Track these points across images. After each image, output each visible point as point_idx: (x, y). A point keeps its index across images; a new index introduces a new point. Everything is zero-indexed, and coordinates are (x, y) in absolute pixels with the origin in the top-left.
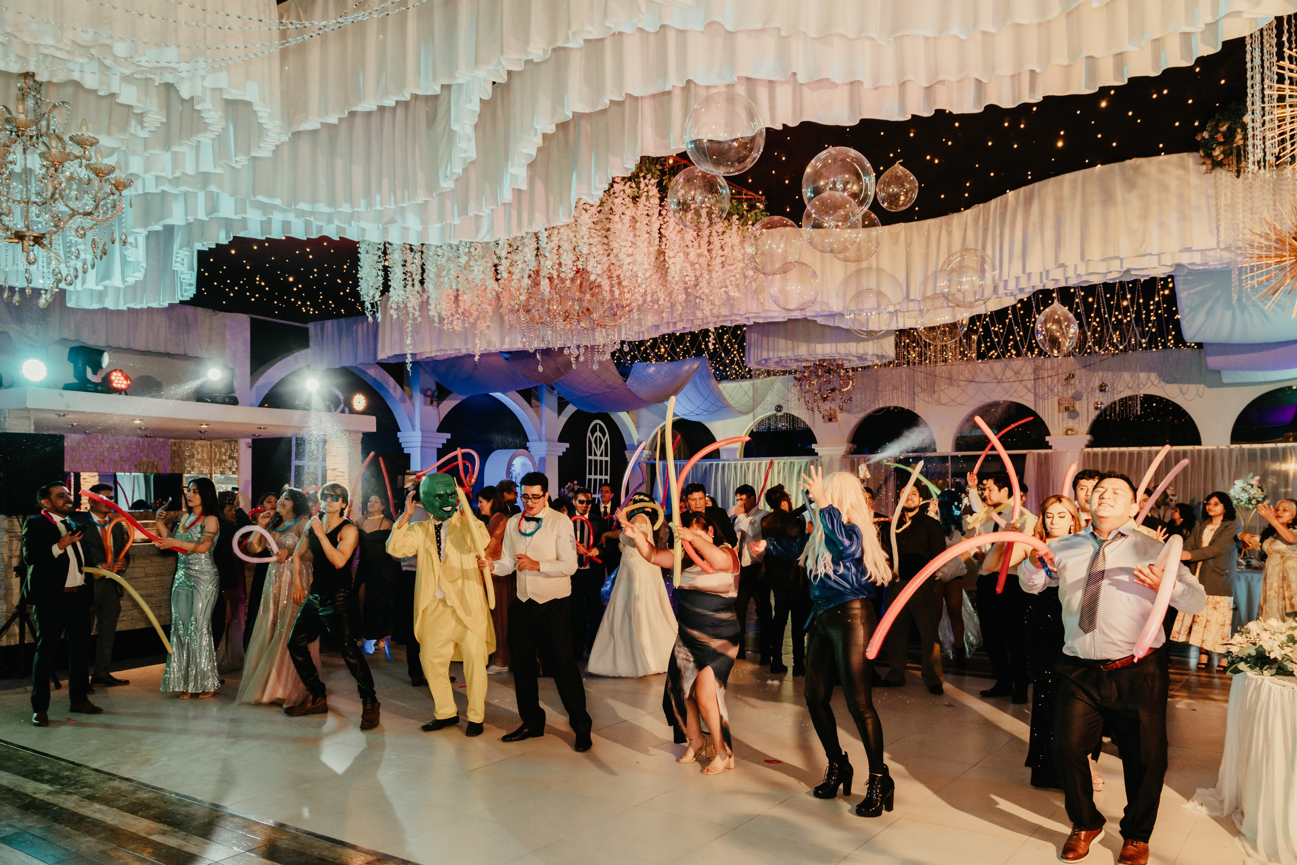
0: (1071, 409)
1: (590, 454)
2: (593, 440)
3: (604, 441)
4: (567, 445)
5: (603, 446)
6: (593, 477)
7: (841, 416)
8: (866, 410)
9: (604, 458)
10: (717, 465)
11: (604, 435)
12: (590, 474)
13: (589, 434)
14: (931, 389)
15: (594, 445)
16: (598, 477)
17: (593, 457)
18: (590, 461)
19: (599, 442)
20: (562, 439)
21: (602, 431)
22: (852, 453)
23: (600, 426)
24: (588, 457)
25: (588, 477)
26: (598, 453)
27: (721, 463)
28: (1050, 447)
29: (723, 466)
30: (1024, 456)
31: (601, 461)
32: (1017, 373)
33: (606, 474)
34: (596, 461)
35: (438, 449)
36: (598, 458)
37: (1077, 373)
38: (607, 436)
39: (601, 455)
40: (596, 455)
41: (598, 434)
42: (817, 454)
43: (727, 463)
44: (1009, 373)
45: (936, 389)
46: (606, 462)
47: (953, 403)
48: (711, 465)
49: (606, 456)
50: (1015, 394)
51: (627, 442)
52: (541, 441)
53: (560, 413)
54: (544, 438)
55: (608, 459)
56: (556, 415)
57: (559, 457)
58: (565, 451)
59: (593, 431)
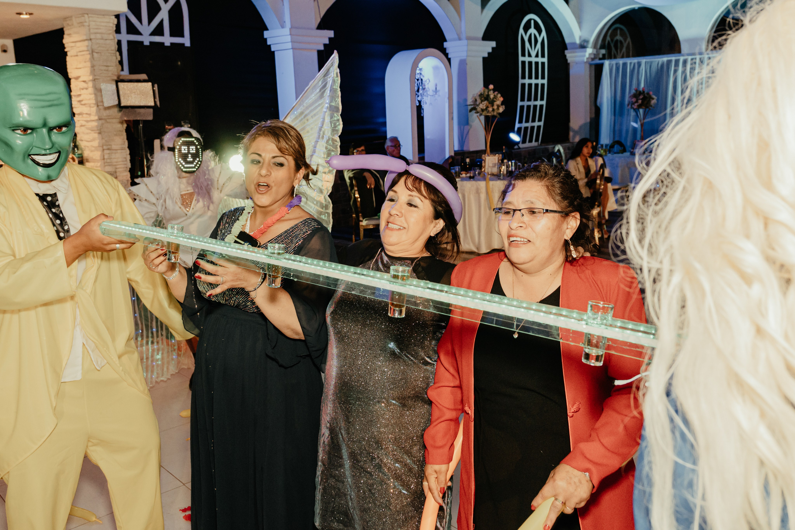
1: (523, 55)
2: (526, 38)
3: (540, 40)
4: (493, 44)
5: (539, 46)
6: (527, 81)
9: (540, 60)
10: (677, 62)
11: (540, 32)
12: (523, 77)
13: (521, 31)
15: (527, 44)
16: (533, 81)
17: (527, 59)
18: (523, 63)
19: (533, 41)
20: (486, 37)
21: (537, 27)
23: (536, 22)
24: (521, 59)
25: (521, 81)
26: (533, 53)
27: (682, 59)
29: (685, 62)
31: (537, 63)
33: (543, 78)
34: (530, 63)
35: (319, 52)
36: (533, 59)
38: (544, 33)
39: (537, 56)
40: (530, 55)
41: (532, 31)
43: (690, 58)
46: (543, 64)
48: (669, 62)
49: (543, 56)
51: (567, 40)
52: (460, 40)
53: (483, 6)
54: (463, 36)
55: (545, 60)
56: (479, 7)
57: (484, 59)
58: (490, 50)
59: (527, 27)
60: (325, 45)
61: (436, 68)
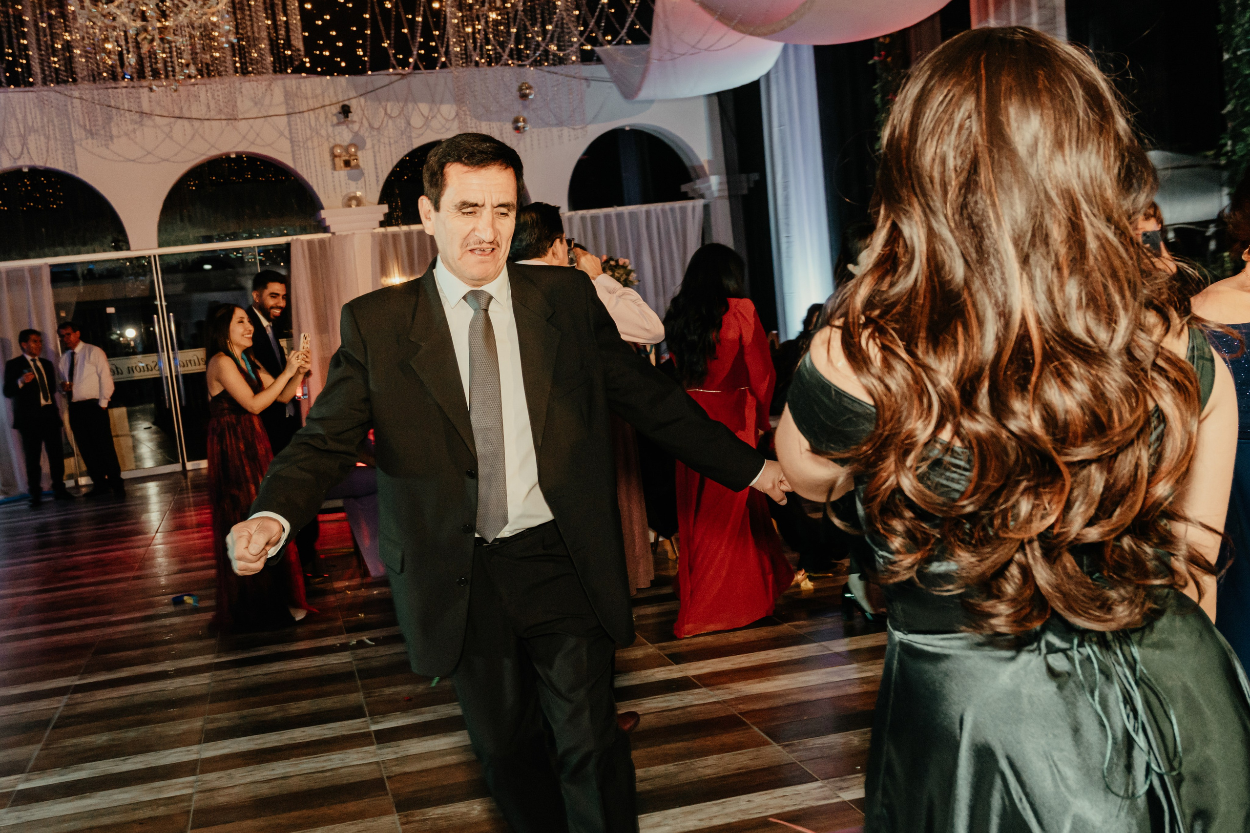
0: (353, 163)
28: (328, 229)
30: (290, 245)
32: (258, 103)
45: (115, 131)
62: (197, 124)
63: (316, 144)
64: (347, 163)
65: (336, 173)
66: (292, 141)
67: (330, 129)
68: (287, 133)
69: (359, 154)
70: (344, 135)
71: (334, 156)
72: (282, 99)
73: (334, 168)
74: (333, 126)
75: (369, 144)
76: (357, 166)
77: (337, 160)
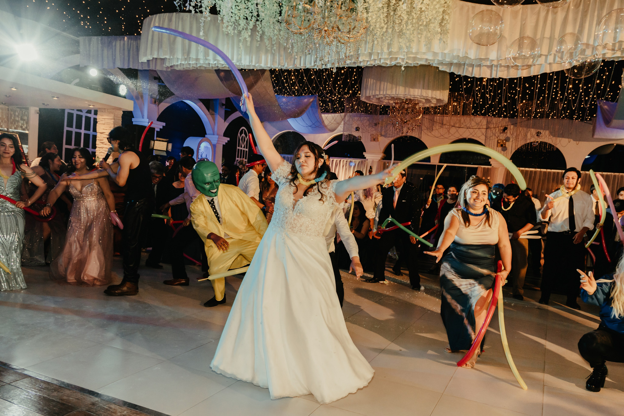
0: (504, 145)
1: (239, 146)
2: (240, 138)
3: (246, 140)
4: (228, 139)
5: (245, 143)
6: (239, 159)
7: (380, 138)
8: (394, 136)
9: (245, 149)
11: (246, 136)
12: (238, 157)
13: (239, 134)
14: (431, 129)
15: (241, 141)
17: (240, 148)
18: (239, 149)
19: (243, 140)
20: (225, 135)
21: (246, 134)
22: (383, 159)
23: (245, 130)
24: (238, 148)
25: (237, 159)
26: (243, 146)
28: (491, 165)
30: (477, 168)
31: (244, 151)
32: (478, 124)
34: (241, 150)
35: (157, 132)
36: (243, 149)
37: (509, 127)
38: (248, 137)
39: (244, 148)
40: (241, 147)
41: (243, 135)
42: (365, 158)
44: (473, 124)
45: (434, 128)
46: (246, 151)
47: (442, 137)
49: (247, 148)
50: (475, 136)
52: (214, 134)
53: (225, 120)
54: (216, 133)
55: (247, 150)
56: (223, 121)
57: (223, 145)
58: (227, 142)
59: (241, 133)
60: (160, 129)
61: (206, 147)
62: (457, 129)
63: (493, 138)
64: (502, 146)
65: (498, 148)
66: (486, 137)
67: (499, 134)
68: (485, 134)
69: (507, 143)
70: (503, 137)
71: (498, 143)
72: (486, 124)
73: (497, 147)
74: (500, 133)
75: (511, 140)
76: (505, 147)
77: (499, 144)
